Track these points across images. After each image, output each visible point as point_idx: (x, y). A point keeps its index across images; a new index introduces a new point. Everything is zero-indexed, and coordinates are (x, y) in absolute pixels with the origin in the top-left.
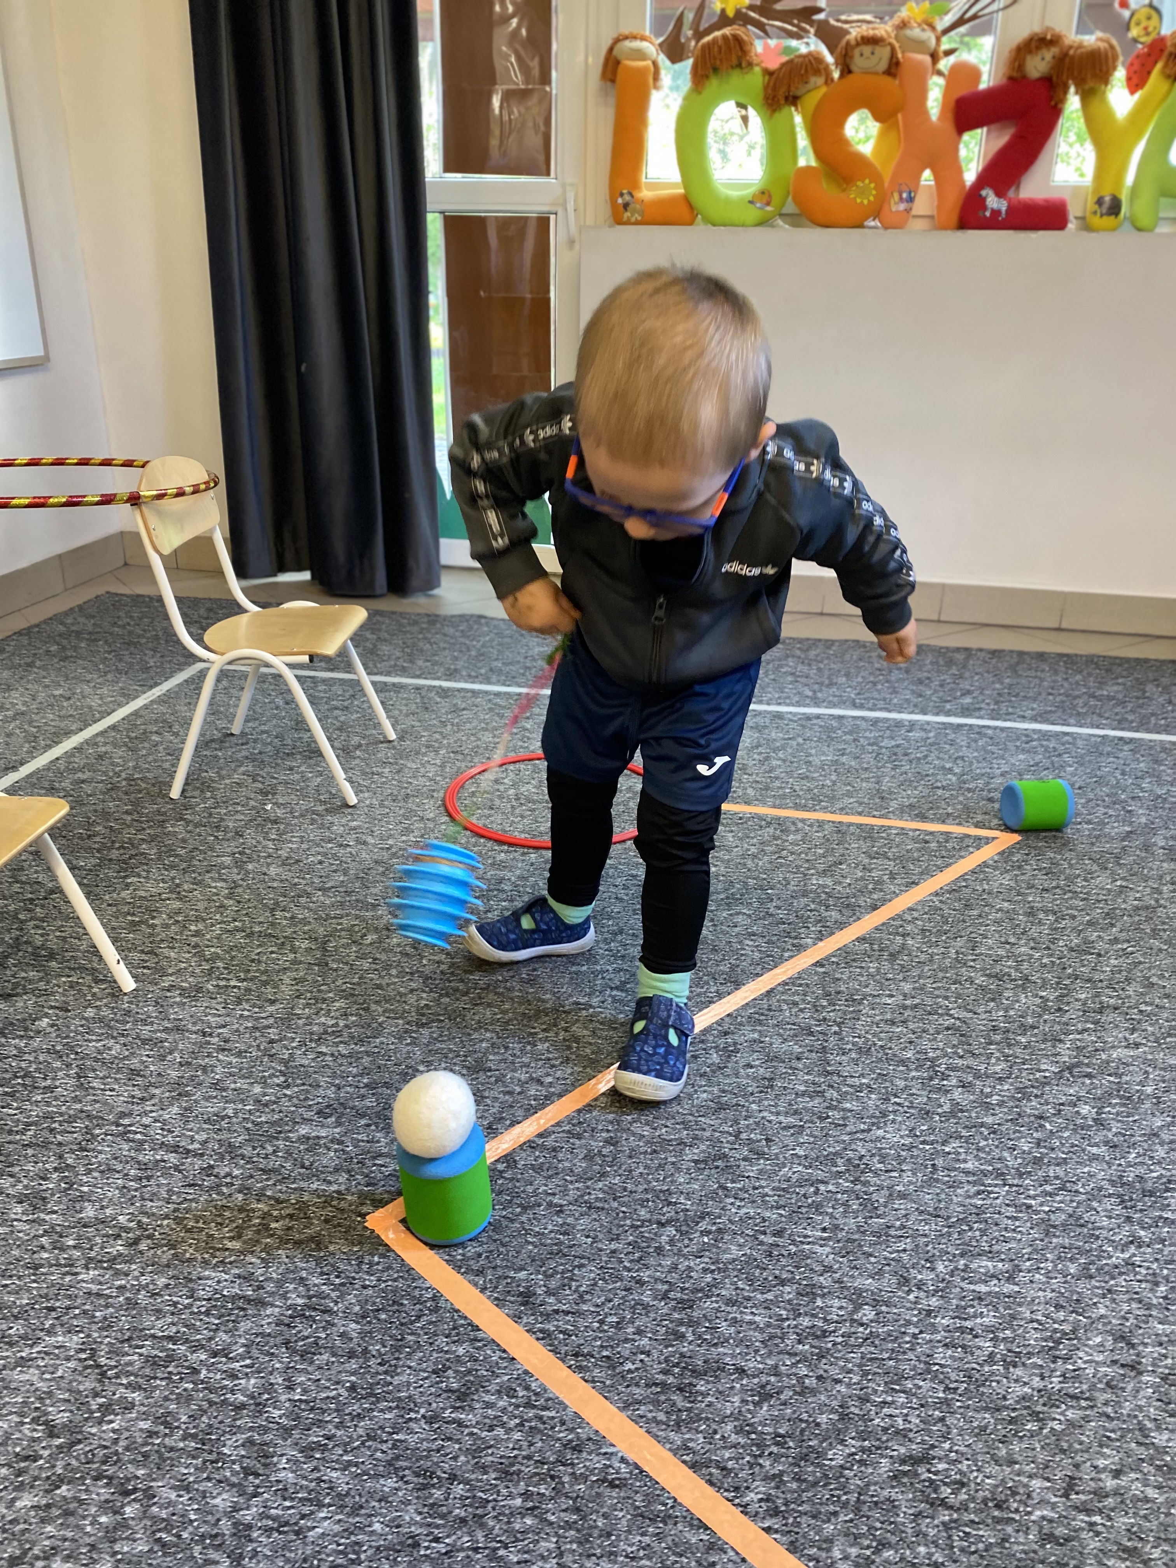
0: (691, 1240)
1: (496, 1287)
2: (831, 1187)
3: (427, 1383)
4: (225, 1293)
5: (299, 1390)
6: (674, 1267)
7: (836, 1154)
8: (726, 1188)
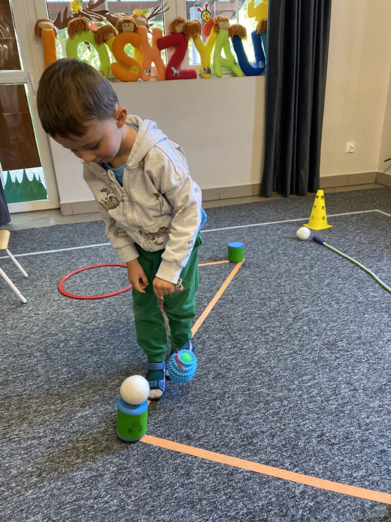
0: (226, 401)
1: (177, 438)
2: (255, 372)
3: (174, 476)
4: (86, 477)
5: (133, 497)
6: (226, 411)
7: (250, 362)
8: (226, 383)
